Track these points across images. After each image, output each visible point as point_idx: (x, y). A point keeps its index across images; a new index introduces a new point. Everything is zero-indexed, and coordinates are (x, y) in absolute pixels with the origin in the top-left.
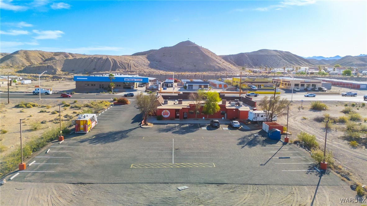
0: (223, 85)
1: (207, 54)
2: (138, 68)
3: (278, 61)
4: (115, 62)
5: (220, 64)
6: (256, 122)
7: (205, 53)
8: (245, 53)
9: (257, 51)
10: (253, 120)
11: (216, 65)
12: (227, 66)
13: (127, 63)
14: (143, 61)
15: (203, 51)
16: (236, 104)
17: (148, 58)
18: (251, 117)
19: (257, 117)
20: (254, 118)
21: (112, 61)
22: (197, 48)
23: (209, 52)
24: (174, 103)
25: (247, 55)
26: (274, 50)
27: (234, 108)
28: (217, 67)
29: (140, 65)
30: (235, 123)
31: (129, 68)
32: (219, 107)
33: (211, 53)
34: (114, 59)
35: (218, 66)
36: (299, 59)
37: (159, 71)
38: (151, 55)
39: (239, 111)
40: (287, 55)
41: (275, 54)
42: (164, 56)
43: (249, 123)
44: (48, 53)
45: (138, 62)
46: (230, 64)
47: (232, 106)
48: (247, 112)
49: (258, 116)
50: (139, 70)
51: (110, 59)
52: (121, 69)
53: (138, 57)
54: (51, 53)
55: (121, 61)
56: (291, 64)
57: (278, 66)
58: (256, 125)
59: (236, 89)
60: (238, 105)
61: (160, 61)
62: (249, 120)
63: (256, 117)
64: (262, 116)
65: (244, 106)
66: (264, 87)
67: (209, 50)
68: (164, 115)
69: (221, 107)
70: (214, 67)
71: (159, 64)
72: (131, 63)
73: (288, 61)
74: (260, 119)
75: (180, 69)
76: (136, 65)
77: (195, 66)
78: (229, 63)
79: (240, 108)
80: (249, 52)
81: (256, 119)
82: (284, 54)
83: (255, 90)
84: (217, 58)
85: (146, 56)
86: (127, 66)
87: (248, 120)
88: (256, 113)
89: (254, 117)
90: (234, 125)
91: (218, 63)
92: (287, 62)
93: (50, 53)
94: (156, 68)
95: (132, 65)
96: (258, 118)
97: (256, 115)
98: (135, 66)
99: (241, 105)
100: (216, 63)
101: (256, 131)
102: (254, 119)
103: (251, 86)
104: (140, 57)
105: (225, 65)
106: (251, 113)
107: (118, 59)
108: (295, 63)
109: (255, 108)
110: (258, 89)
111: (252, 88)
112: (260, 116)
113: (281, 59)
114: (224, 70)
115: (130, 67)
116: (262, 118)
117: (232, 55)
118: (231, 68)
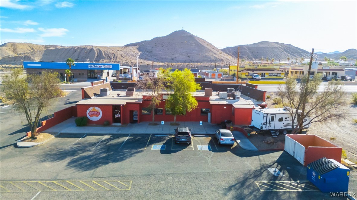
0: (217, 75)
1: (202, 43)
2: (125, 59)
3: (280, 54)
4: (100, 52)
5: (216, 54)
6: (268, 133)
7: (201, 43)
8: (244, 45)
9: (258, 43)
10: (262, 128)
11: (212, 56)
12: (224, 57)
13: (113, 54)
14: (133, 51)
15: (198, 41)
16: (229, 96)
17: (139, 49)
18: (257, 121)
19: (270, 122)
20: (264, 124)
21: (97, 51)
22: (192, 37)
23: (205, 42)
24: (118, 95)
25: (247, 47)
26: (275, 43)
27: (225, 102)
28: (213, 58)
29: (128, 56)
30: (223, 135)
31: (115, 58)
32: (196, 102)
33: (207, 43)
34: (99, 49)
35: (215, 57)
36: (301, 52)
37: (148, 62)
38: (142, 46)
39: (235, 109)
40: (289, 47)
41: (276, 46)
42: (156, 46)
43: (254, 132)
44: (38, 46)
45: (127, 53)
46: (228, 56)
47: (222, 99)
48: (250, 111)
49: (273, 119)
50: (126, 61)
51: (95, 49)
52: (106, 59)
53: (128, 48)
54: (42, 46)
55: (107, 51)
56: (293, 57)
57: (279, 58)
58: (270, 139)
59: (233, 78)
60: (232, 98)
61: (151, 52)
62: (253, 128)
63: (268, 121)
64: (281, 120)
65: (244, 100)
66: (269, 76)
67: (205, 41)
68: (91, 116)
69: (198, 101)
70: (210, 58)
71: (150, 55)
72: (118, 54)
73: (290, 54)
74: (277, 125)
75: (173, 59)
76: (124, 56)
77: (189, 57)
78: (227, 54)
79: (236, 103)
80: (249, 44)
81: (268, 125)
82: (286, 47)
83: (258, 80)
84: (213, 49)
85: (137, 47)
86: (113, 56)
87: (251, 127)
88: (267, 114)
89: (265, 121)
90: (222, 139)
91: (215, 53)
92: (288, 54)
93: (40, 46)
94: (146, 59)
95: (119, 56)
96: (272, 123)
97: (268, 117)
98: (122, 57)
99: (238, 98)
100: (212, 54)
101: (271, 154)
102: (264, 126)
103: (253, 75)
104: (131, 47)
105: (222, 55)
106: (258, 113)
107: (103, 49)
108: (298, 55)
109: (264, 103)
110: (262, 79)
111: (254, 77)
112: (277, 118)
113: (282, 52)
114: (221, 60)
115: (117, 57)
116: (281, 123)
117: (231, 48)
118: (229, 59)
